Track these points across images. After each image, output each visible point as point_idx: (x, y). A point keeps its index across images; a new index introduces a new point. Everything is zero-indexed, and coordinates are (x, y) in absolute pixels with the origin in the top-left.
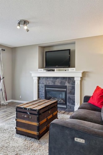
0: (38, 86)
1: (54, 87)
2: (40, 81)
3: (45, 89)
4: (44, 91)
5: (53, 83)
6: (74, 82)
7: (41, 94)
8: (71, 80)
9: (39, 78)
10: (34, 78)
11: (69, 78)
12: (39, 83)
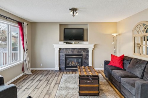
0: (59, 55)
1: (72, 55)
2: (60, 51)
3: (65, 56)
4: (64, 59)
5: (72, 52)
6: (88, 51)
7: (62, 61)
8: (86, 50)
9: (60, 49)
10: (55, 49)
11: (84, 49)
12: (59, 53)
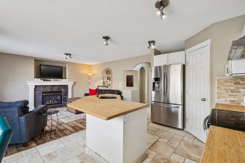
0: (35, 94)
2: (36, 89)
3: (42, 95)
5: (51, 90)
7: (38, 100)
8: (66, 87)
9: (36, 86)
10: (30, 87)
